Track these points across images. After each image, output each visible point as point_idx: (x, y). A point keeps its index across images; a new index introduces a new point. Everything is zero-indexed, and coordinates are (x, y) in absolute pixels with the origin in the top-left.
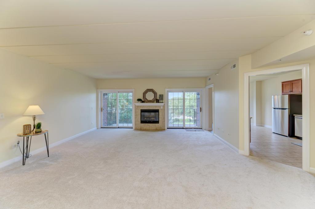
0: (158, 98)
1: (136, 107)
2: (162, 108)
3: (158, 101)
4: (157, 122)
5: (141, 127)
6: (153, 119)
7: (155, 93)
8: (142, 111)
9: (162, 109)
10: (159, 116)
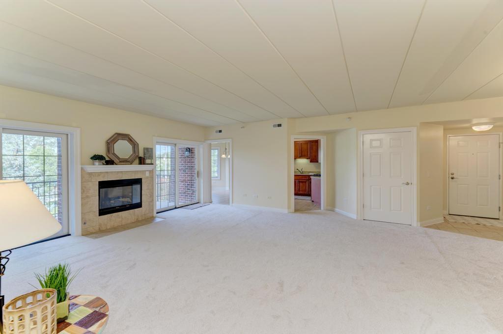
0: (141, 154)
1: (85, 176)
2: (147, 174)
3: (142, 161)
4: (139, 205)
5: (100, 225)
6: (126, 201)
7: (134, 144)
8: (103, 185)
9: (147, 178)
10: (143, 191)
